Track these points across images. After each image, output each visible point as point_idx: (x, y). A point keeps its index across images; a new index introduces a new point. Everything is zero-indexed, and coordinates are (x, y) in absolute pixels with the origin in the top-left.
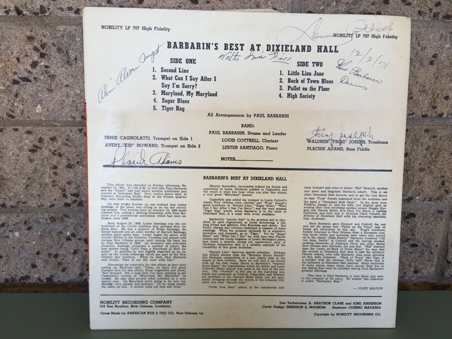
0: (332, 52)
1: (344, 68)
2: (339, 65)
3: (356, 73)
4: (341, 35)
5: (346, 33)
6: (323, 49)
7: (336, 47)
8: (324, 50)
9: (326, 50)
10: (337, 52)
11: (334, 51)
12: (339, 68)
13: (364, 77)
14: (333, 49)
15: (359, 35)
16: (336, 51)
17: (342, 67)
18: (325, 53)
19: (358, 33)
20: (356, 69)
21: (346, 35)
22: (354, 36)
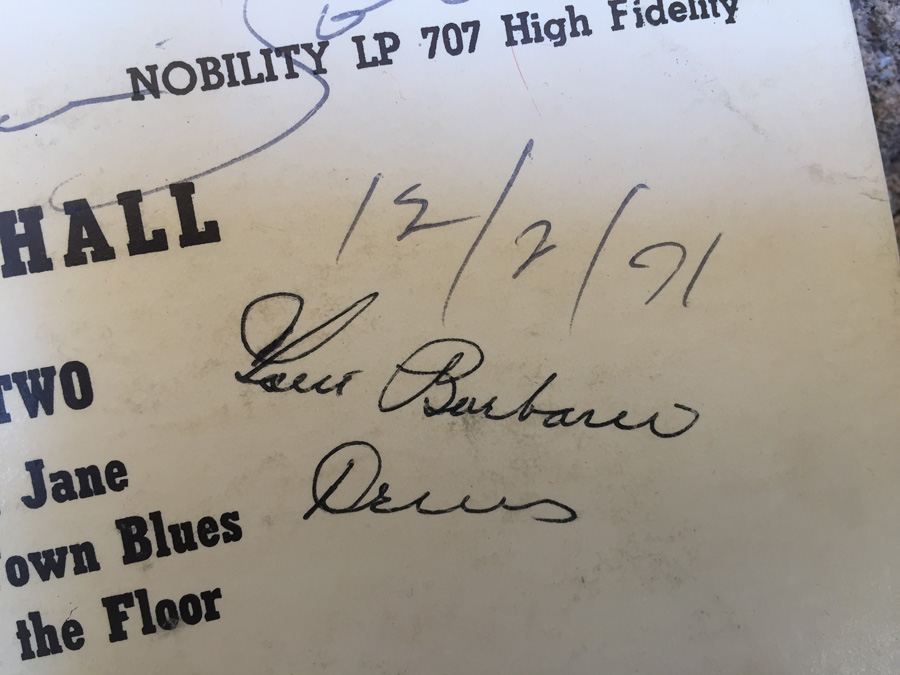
0: (159, 242)
1: (315, 368)
2: (262, 358)
3: (440, 395)
4: (214, 73)
5: (254, 48)
6: (56, 233)
7: (183, 192)
8: (75, 243)
9: (87, 242)
10: (212, 233)
11: (174, 231)
12: (271, 385)
13: (526, 411)
14: (160, 213)
15: (389, 43)
16: (198, 234)
17: (291, 371)
18: (92, 269)
19: (368, 28)
20: (437, 358)
21: (257, 65)
22: (340, 56)
